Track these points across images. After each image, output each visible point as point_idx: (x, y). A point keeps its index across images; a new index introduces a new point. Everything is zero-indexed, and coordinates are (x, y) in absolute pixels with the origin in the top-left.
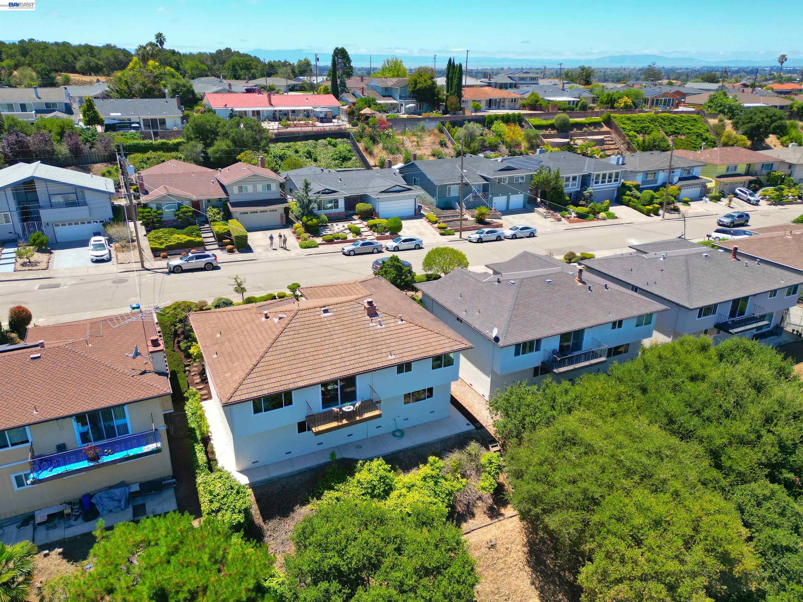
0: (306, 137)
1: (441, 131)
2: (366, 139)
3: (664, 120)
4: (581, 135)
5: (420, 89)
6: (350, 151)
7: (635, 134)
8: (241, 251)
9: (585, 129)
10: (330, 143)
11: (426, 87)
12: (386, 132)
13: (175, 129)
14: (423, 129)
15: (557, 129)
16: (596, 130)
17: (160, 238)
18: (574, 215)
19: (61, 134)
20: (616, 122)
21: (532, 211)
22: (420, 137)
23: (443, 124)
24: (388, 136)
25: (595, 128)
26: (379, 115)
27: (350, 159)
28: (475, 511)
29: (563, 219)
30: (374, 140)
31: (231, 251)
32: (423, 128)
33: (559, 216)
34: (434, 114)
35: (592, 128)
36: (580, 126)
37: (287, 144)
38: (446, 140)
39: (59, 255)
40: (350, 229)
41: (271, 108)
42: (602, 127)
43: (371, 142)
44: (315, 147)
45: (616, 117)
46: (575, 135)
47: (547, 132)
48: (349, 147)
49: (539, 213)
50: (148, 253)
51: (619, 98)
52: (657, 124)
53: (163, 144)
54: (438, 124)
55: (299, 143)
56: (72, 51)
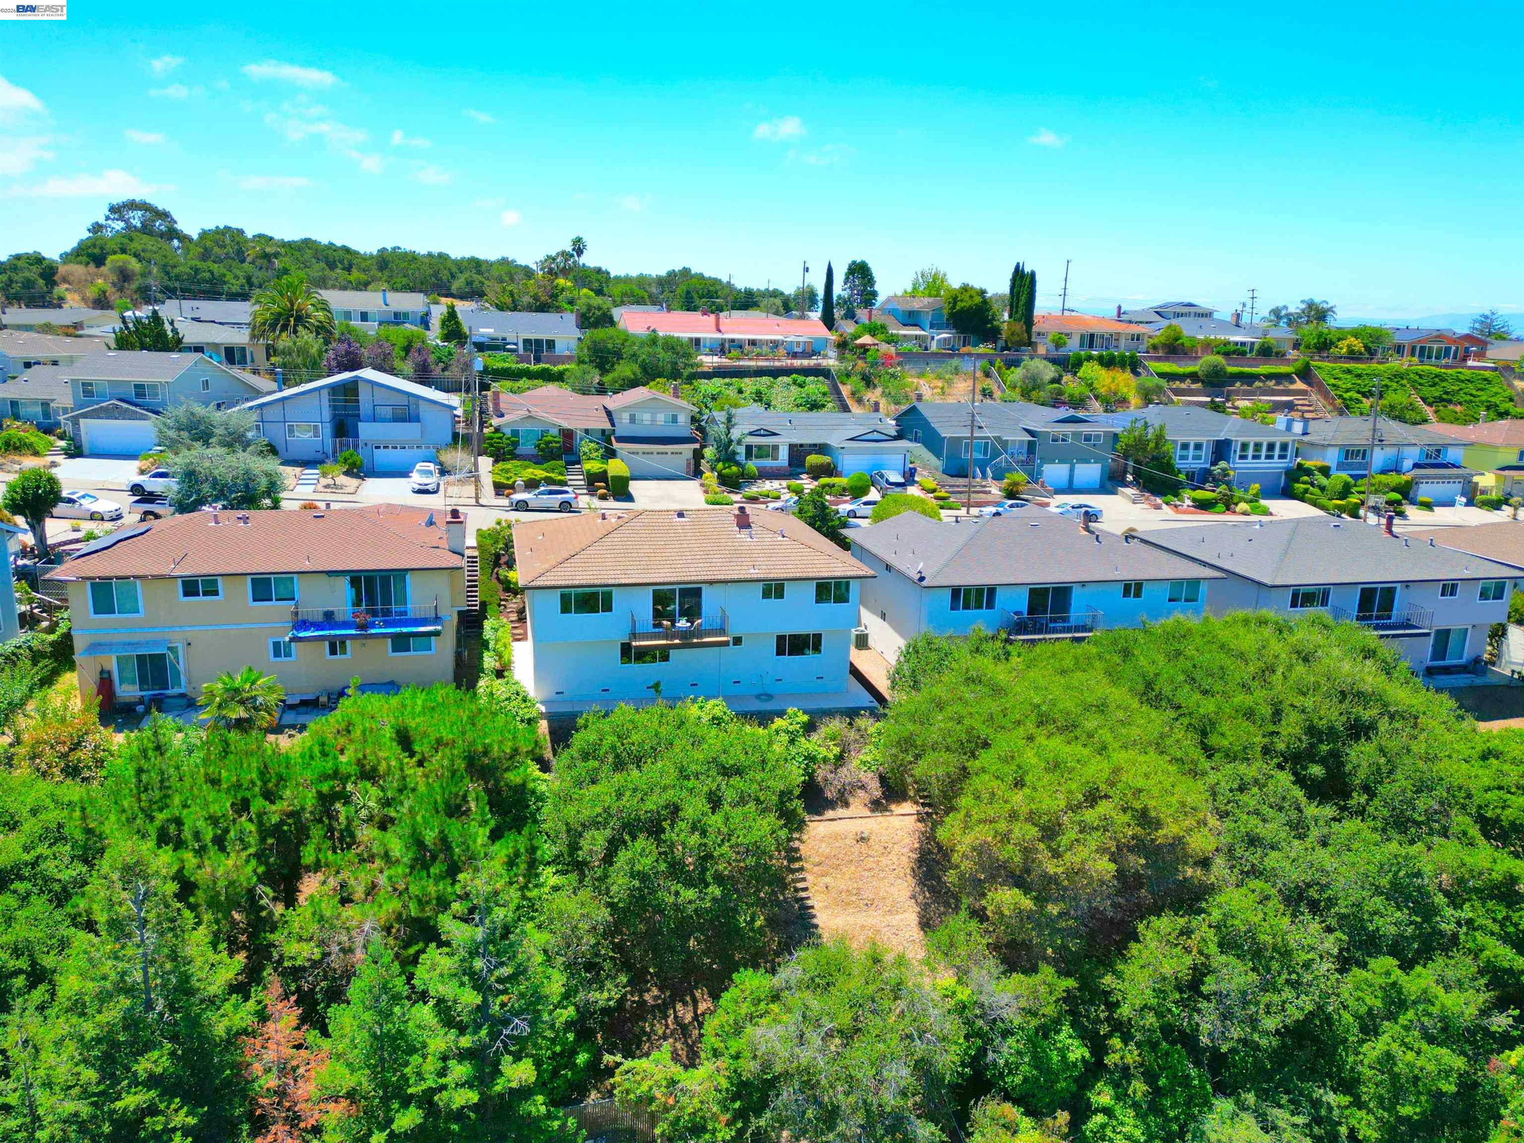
0: (759, 373)
1: (987, 375)
2: (855, 379)
3: (1421, 376)
4: (1246, 393)
5: (962, 311)
6: (824, 394)
7: (1359, 396)
8: (617, 499)
9: (1258, 384)
10: (795, 382)
11: (971, 307)
12: (891, 370)
13: (567, 353)
14: (956, 371)
15: (1203, 382)
16: (1281, 387)
17: (507, 471)
18: (1188, 502)
19: (407, 349)
20: (1320, 375)
21: (1113, 492)
22: (950, 382)
23: (992, 364)
24: (893, 376)
25: (1278, 384)
26: (885, 348)
27: (823, 406)
28: (851, 800)
29: (1164, 506)
30: (868, 381)
31: (603, 498)
32: (956, 368)
33: (1159, 501)
34: (982, 349)
35: (1271, 383)
36: (1249, 378)
37: (727, 380)
38: (994, 387)
39: (371, 482)
40: (789, 488)
41: (718, 336)
42: (1293, 382)
43: (863, 383)
44: (770, 387)
45: (1323, 368)
46: (1237, 393)
47: (1183, 386)
48: (825, 389)
49: (1126, 496)
50: (488, 489)
51: (1339, 340)
52: (1404, 382)
53: (544, 370)
54: (983, 363)
55: (746, 380)
56: (449, 265)
